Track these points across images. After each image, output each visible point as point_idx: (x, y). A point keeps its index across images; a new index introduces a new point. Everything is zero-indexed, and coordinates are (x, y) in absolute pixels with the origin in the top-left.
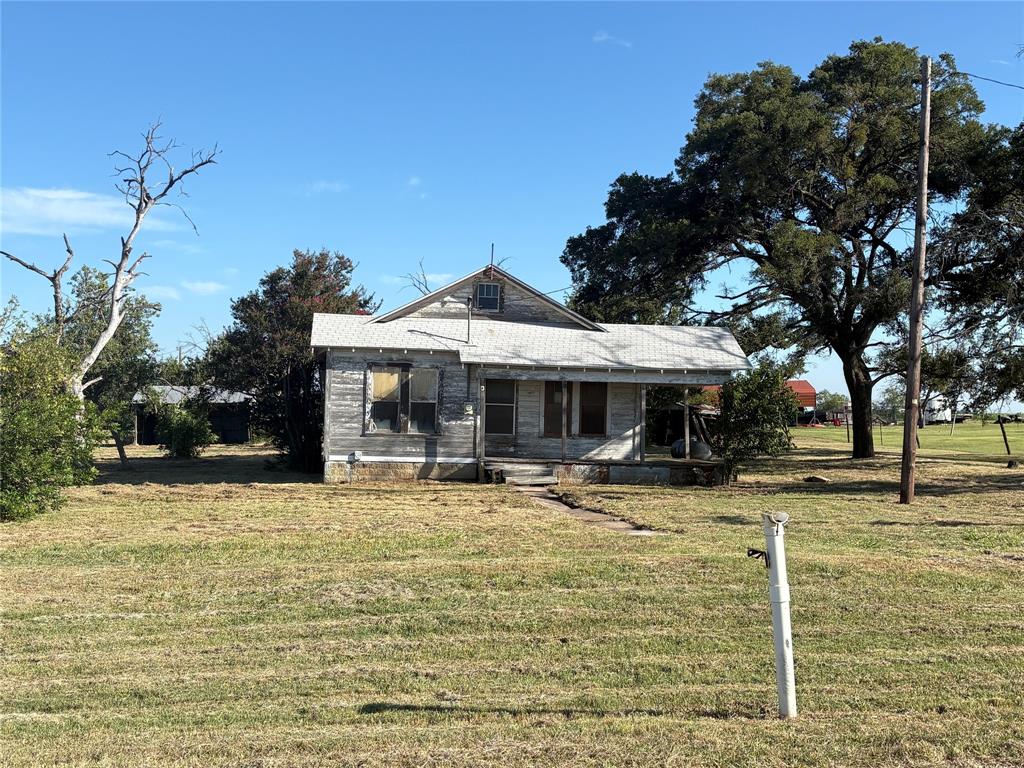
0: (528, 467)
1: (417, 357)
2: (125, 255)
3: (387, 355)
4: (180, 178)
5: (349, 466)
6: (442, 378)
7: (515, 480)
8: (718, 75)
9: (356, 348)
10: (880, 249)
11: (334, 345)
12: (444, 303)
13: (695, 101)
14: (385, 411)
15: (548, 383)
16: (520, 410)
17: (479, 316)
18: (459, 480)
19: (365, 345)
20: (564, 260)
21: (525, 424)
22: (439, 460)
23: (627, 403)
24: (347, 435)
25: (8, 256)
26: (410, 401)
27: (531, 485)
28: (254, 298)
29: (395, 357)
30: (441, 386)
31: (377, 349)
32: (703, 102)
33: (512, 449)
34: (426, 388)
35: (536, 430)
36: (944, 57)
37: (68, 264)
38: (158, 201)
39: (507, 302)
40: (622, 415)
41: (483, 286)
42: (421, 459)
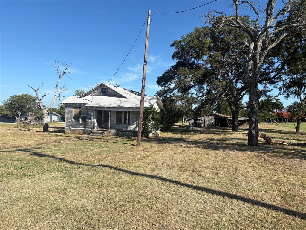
5: (69, 130)
9: (68, 103)
12: (95, 93)
14: (76, 117)
15: (117, 111)
16: (111, 118)
17: (102, 95)
22: (86, 129)
23: (135, 116)
24: (68, 123)
26: (81, 115)
30: (87, 112)
31: (72, 104)
34: (84, 113)
39: (108, 92)
40: (134, 119)
41: (103, 88)
42: (83, 129)
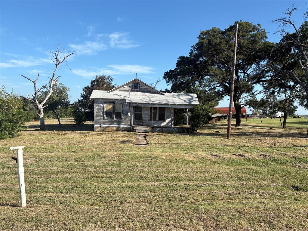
0: (143, 128)
1: (117, 101)
2: (53, 76)
3: (109, 100)
4: (66, 58)
5: (100, 127)
6: (123, 106)
7: (138, 131)
8: (203, 31)
9: (101, 99)
10: (246, 74)
11: (96, 98)
12: (124, 88)
13: (198, 38)
14: (109, 114)
15: (151, 108)
16: (144, 114)
17: (134, 91)
18: (125, 131)
19: (103, 98)
20: (164, 78)
21: (145, 117)
22: (121, 126)
24: (100, 120)
25: (24, 76)
26: (115, 112)
27: (142, 133)
28: (88, 87)
29: (111, 101)
30: (122, 108)
31: (106, 99)
32: (200, 37)
33: (142, 124)
34: (119, 108)
35: (148, 119)
36: (258, 25)
37: (38, 78)
38: (61, 63)
39: (141, 87)
40: (169, 115)
41: (134, 83)
42: (117, 126)
